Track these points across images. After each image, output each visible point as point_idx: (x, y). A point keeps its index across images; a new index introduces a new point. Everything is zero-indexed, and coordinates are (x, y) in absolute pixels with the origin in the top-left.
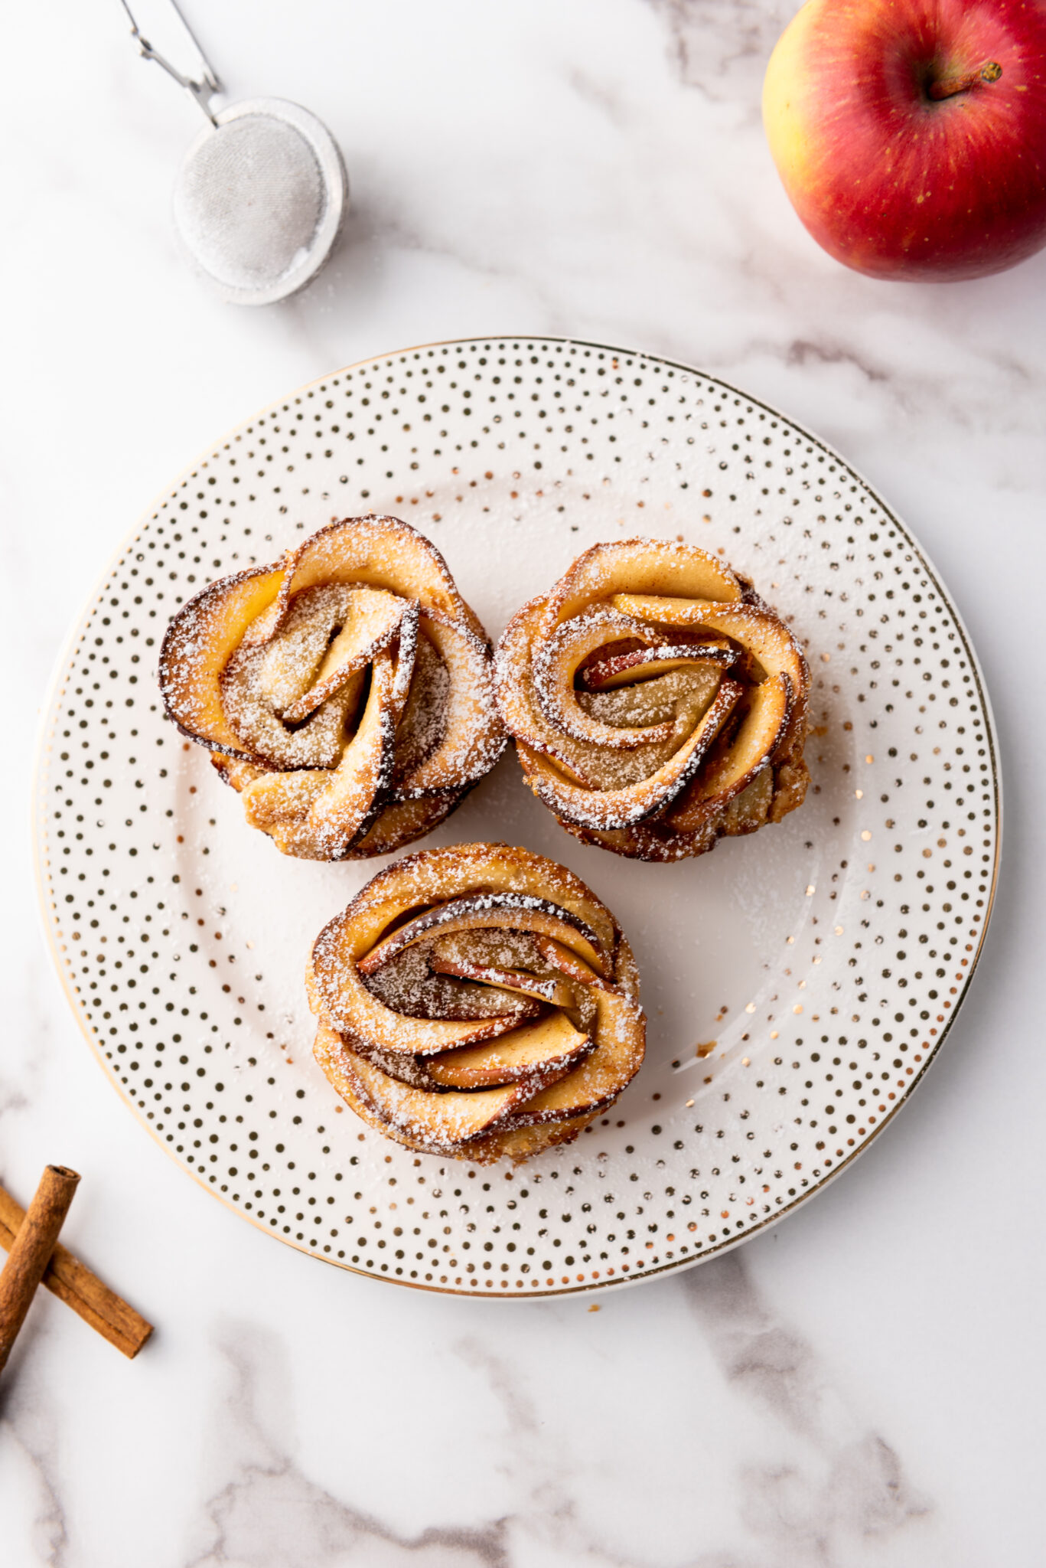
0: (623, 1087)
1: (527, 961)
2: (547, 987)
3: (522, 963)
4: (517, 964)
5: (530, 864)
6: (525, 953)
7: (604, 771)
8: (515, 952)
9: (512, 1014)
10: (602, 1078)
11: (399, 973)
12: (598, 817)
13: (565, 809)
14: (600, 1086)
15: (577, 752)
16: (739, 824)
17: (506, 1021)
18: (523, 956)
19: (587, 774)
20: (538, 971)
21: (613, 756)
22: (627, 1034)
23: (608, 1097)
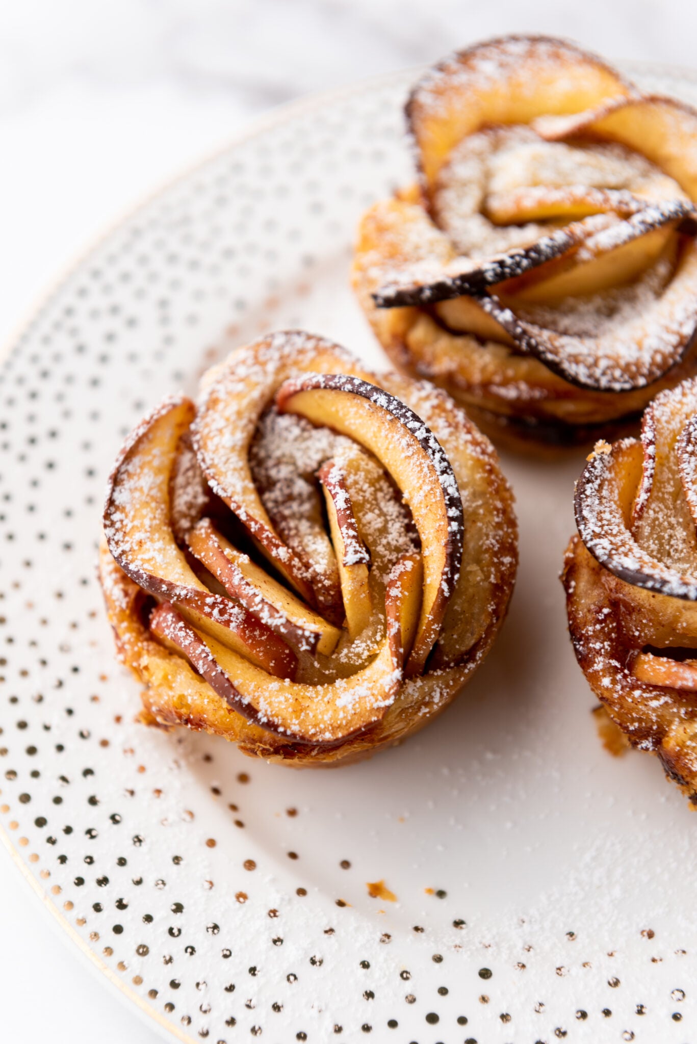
0: (281, 729)
1: (380, 549)
2: (356, 552)
3: (375, 543)
4: (370, 538)
5: (499, 505)
6: (388, 543)
7: (660, 538)
8: (384, 531)
9: (307, 566)
10: (280, 702)
11: (296, 439)
12: (598, 530)
13: (588, 492)
14: (270, 704)
15: (666, 496)
16: (683, 745)
17: (296, 562)
18: (384, 541)
19: (645, 515)
20: (374, 568)
21: (684, 541)
22: (350, 707)
23: (260, 715)
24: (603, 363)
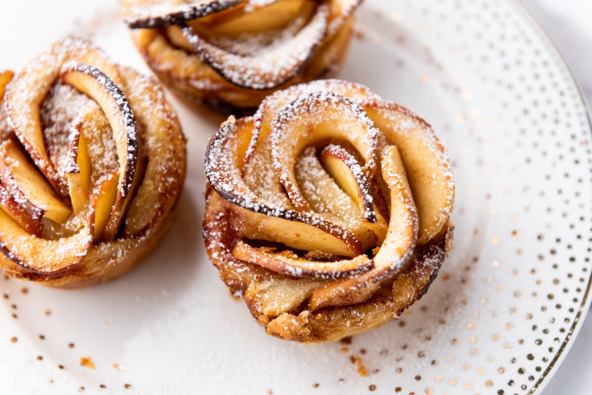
0: (21, 263)
1: (97, 166)
2: (72, 165)
3: (95, 162)
4: (93, 160)
5: (171, 147)
6: (103, 164)
7: (258, 175)
8: (101, 156)
9: (56, 172)
10: (25, 248)
11: (69, 100)
12: (215, 167)
13: (215, 145)
14: (18, 248)
15: (266, 152)
16: (254, 297)
17: (50, 169)
18: (100, 162)
19: (251, 161)
20: (92, 176)
21: (272, 179)
22: (63, 254)
23: (10, 254)
24: (250, 72)
